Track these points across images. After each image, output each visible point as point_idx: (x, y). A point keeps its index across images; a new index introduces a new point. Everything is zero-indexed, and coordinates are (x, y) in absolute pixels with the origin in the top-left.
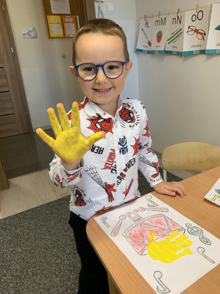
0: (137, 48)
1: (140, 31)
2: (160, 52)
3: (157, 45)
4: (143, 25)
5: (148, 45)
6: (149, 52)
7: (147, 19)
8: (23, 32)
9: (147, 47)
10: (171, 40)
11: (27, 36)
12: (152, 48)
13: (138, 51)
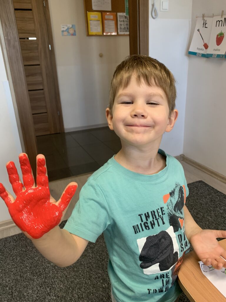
0: (190, 50)
3: (216, 49)
5: (204, 48)
7: (205, 19)
8: (62, 29)
9: (201, 49)
11: (66, 33)
13: (191, 54)
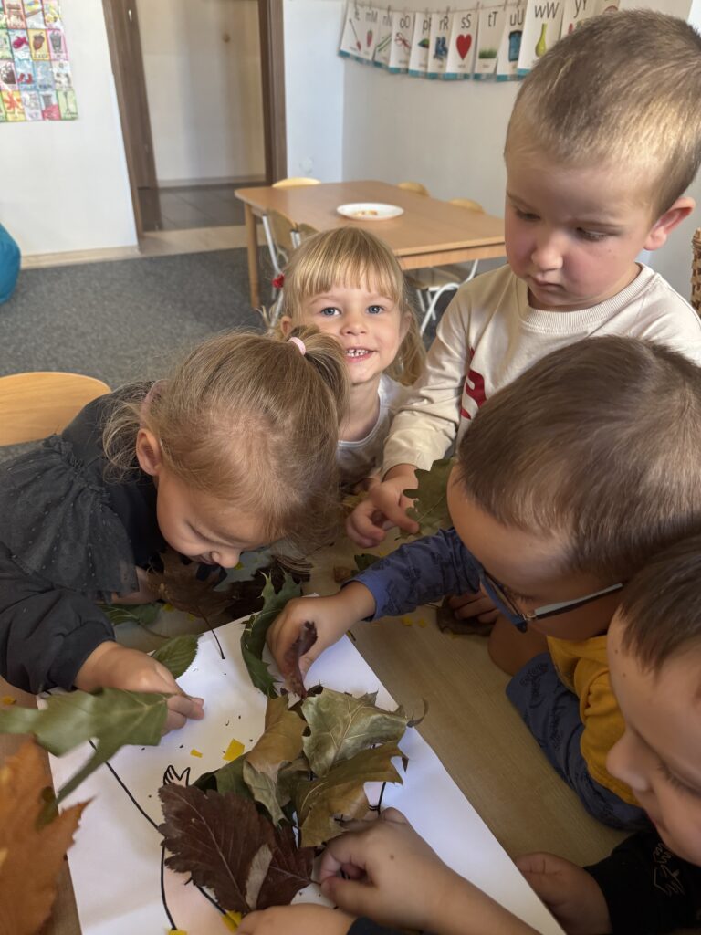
0: (343, 49)
1: (348, 21)
2: (368, 62)
3: (366, 51)
4: (351, 15)
5: (356, 47)
6: (358, 59)
7: (359, 7)
9: (355, 50)
10: (380, 47)
12: (361, 54)
13: (343, 54)
